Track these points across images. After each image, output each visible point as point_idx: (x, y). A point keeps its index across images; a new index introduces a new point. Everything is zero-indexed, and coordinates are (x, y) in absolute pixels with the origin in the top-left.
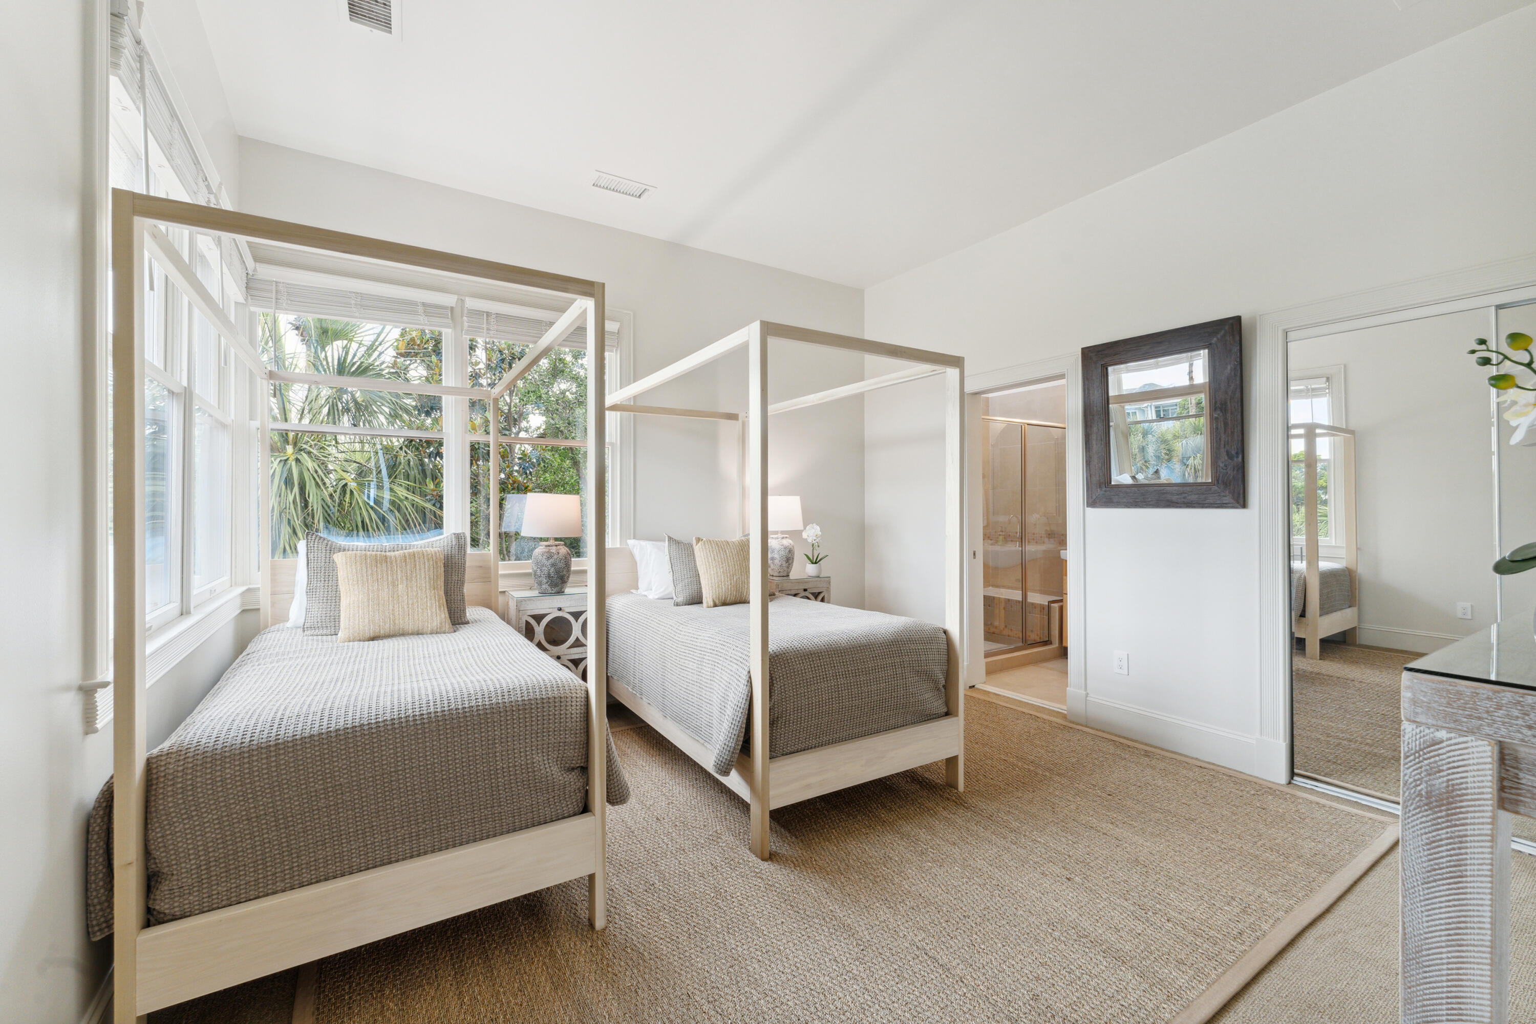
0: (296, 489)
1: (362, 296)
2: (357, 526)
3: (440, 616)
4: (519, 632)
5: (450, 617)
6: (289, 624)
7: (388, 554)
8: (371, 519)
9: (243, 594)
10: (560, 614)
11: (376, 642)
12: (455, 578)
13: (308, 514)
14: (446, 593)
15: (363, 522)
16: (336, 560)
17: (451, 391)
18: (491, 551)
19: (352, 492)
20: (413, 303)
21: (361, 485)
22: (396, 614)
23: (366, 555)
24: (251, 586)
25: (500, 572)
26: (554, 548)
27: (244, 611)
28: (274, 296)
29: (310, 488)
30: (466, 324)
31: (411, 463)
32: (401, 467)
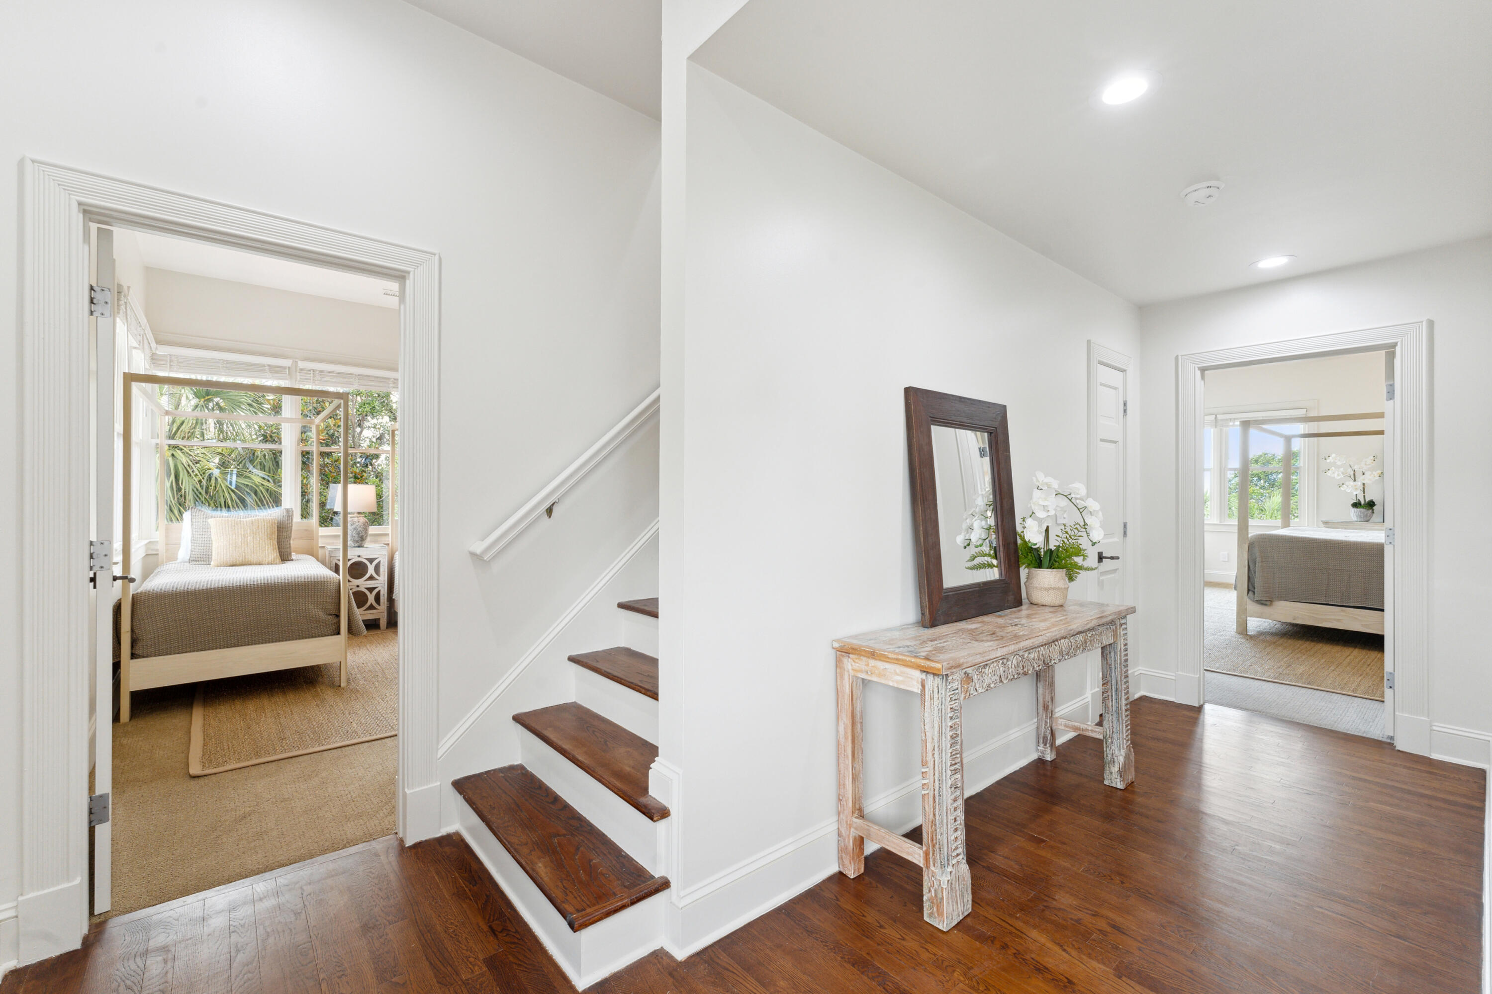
0: (173, 477)
1: (227, 362)
2: (221, 505)
3: (274, 555)
4: (331, 570)
5: (281, 557)
6: (178, 561)
7: (242, 519)
8: (232, 500)
9: (146, 545)
10: (359, 559)
11: (234, 567)
12: (285, 534)
13: (181, 496)
14: (278, 543)
15: (225, 502)
16: (210, 523)
17: (288, 420)
18: (314, 521)
19: (216, 479)
20: (264, 366)
21: (224, 474)
22: (246, 552)
23: (228, 520)
24: (152, 540)
25: (320, 534)
26: (356, 518)
27: (147, 555)
28: (168, 363)
29: (183, 475)
30: (298, 377)
31: (267, 457)
32: (258, 459)
